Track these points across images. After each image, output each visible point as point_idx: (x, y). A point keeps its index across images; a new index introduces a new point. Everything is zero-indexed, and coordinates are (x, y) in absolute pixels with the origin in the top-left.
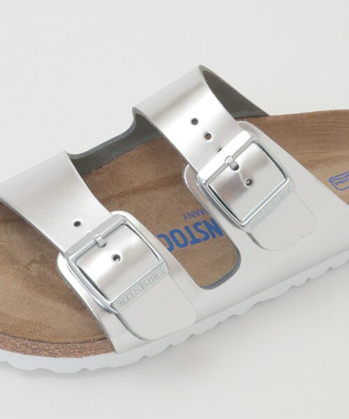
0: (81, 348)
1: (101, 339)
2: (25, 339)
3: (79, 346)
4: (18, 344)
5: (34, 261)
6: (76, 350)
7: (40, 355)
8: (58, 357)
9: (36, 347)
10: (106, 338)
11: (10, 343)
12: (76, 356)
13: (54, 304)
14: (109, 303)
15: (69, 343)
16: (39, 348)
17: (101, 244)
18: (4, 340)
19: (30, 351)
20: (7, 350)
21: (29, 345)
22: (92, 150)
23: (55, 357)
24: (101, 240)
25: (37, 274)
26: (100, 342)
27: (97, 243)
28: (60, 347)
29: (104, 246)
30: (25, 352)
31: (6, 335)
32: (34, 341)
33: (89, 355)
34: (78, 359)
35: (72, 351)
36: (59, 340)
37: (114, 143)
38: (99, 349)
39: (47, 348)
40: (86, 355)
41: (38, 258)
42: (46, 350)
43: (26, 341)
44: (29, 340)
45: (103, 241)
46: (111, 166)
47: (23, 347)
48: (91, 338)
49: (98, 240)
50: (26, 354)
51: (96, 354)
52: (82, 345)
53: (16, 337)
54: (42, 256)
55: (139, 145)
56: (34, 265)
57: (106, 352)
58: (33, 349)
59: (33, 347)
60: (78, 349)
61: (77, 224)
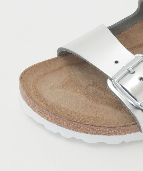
0: (123, 129)
1: (134, 124)
2: (93, 126)
3: (122, 128)
4: (89, 129)
5: (90, 85)
6: (120, 131)
7: (100, 135)
8: (110, 135)
9: (99, 130)
10: (137, 124)
11: (84, 128)
12: (120, 134)
13: (104, 107)
14: (139, 103)
15: (116, 127)
16: (100, 130)
17: (132, 72)
18: (80, 127)
19: (95, 132)
20: (82, 133)
21: (95, 129)
22: (116, 24)
23: (108, 135)
24: (131, 70)
25: (93, 92)
26: (133, 126)
27: (129, 71)
28: (112, 129)
29: (134, 73)
30: (92, 133)
31: (82, 124)
32: (98, 126)
33: (127, 133)
34: (121, 136)
35: (118, 131)
36: (111, 126)
37: (128, 19)
38: (132, 130)
39: (104, 130)
40: (125, 134)
41: (91, 83)
42: (104, 131)
43: (93, 127)
44: (95, 126)
45: (133, 70)
46: (126, 32)
47: (91, 130)
48: (129, 124)
49: (130, 69)
50: (93, 134)
51: (130, 133)
52: (124, 128)
53: (87, 125)
54: (93, 82)
55: (140, 20)
56: (90, 87)
57: (136, 132)
58: (97, 131)
59: (97, 130)
60: (121, 130)
61: (117, 62)
